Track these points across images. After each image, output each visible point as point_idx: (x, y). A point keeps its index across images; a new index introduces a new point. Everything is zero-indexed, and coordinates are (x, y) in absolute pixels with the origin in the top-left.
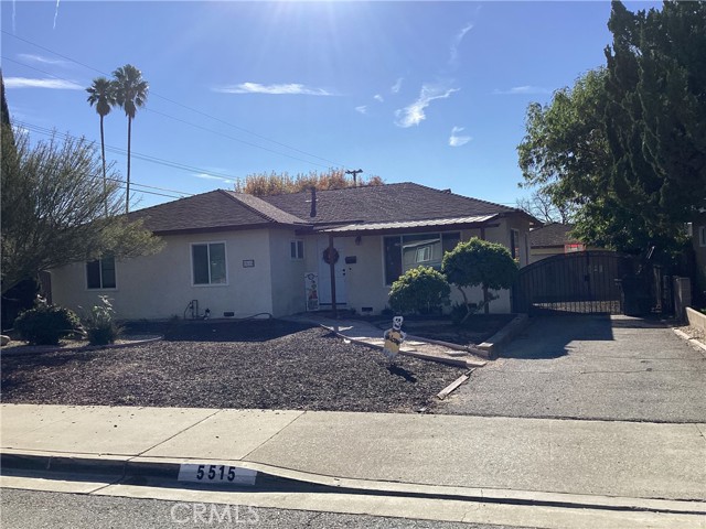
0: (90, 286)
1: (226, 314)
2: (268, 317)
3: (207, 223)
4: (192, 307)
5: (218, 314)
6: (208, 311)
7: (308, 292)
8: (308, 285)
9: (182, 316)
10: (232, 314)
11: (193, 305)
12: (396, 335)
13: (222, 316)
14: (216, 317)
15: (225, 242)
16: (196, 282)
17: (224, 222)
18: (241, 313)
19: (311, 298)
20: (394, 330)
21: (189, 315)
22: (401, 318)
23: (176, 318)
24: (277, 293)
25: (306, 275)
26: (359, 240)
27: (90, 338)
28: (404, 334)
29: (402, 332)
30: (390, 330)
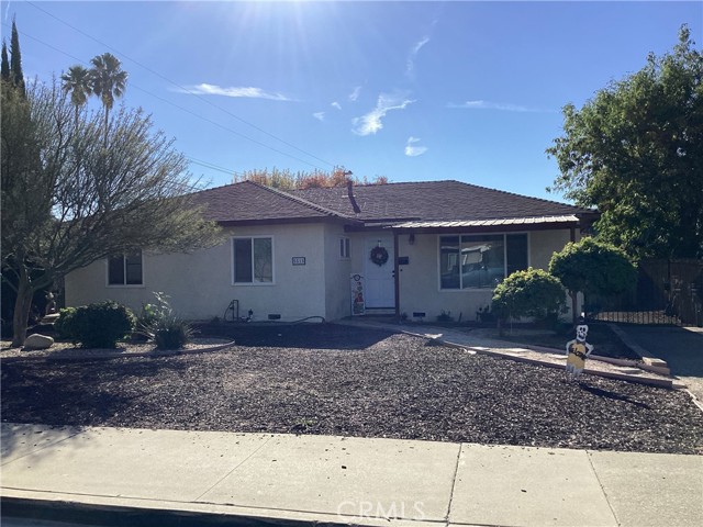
0: (112, 282)
1: (271, 317)
2: (320, 321)
3: (252, 215)
4: (232, 308)
5: (261, 316)
6: (251, 312)
7: (353, 294)
8: (355, 287)
9: (221, 316)
10: (279, 317)
11: (234, 306)
12: (581, 348)
13: (267, 319)
14: (259, 319)
15: (272, 236)
16: (237, 280)
17: (272, 214)
18: (288, 316)
19: (356, 300)
20: (578, 342)
21: (229, 317)
22: (586, 327)
23: (216, 319)
24: (329, 296)
25: (352, 275)
26: (412, 239)
27: (157, 341)
28: (590, 347)
29: (587, 345)
30: (574, 341)
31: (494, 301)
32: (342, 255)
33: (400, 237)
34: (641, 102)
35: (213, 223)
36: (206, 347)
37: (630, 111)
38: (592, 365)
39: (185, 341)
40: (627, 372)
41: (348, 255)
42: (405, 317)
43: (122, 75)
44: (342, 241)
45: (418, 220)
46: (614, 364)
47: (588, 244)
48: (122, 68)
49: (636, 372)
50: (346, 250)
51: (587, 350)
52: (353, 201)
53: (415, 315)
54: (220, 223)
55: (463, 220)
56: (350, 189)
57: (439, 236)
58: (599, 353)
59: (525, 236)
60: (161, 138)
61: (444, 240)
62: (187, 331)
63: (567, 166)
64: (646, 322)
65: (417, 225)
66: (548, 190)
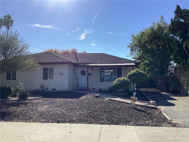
0: (7, 79)
1: (53, 89)
2: (67, 90)
3: (48, 61)
4: (42, 87)
5: (50, 89)
6: (47, 88)
7: (76, 83)
9: (38, 89)
10: (55, 89)
11: (42, 86)
12: (134, 98)
13: (52, 90)
14: (50, 90)
15: (54, 67)
16: (43, 79)
17: (54, 61)
18: (58, 89)
19: (77, 85)
20: (134, 97)
21: (41, 89)
22: (136, 93)
23: (37, 90)
24: (69, 84)
25: (76, 78)
26: (92, 69)
27: (19, 96)
28: (137, 98)
29: (136, 98)
30: (132, 97)
31: (113, 86)
32: (73, 72)
33: (89, 68)
34: (151, 34)
35: (37, 63)
36: (34, 98)
37: (148, 36)
38: (137, 103)
39: (27, 96)
40: (146, 105)
41: (75, 72)
42: (90, 89)
43: (12, 21)
44: (73, 69)
45: (94, 63)
46: (143, 103)
47: (137, 71)
48: (12, 19)
49: (148, 105)
50: (74, 71)
51: (136, 99)
52: (76, 58)
53: (93, 89)
54: (38, 63)
55: (105, 64)
56: (76, 54)
57: (99, 68)
58: (139, 100)
59: (121, 69)
60: (22, 39)
61: (100, 69)
62: (28, 94)
63: (132, 50)
64: (151, 91)
65: (93, 65)
66: (128, 56)
